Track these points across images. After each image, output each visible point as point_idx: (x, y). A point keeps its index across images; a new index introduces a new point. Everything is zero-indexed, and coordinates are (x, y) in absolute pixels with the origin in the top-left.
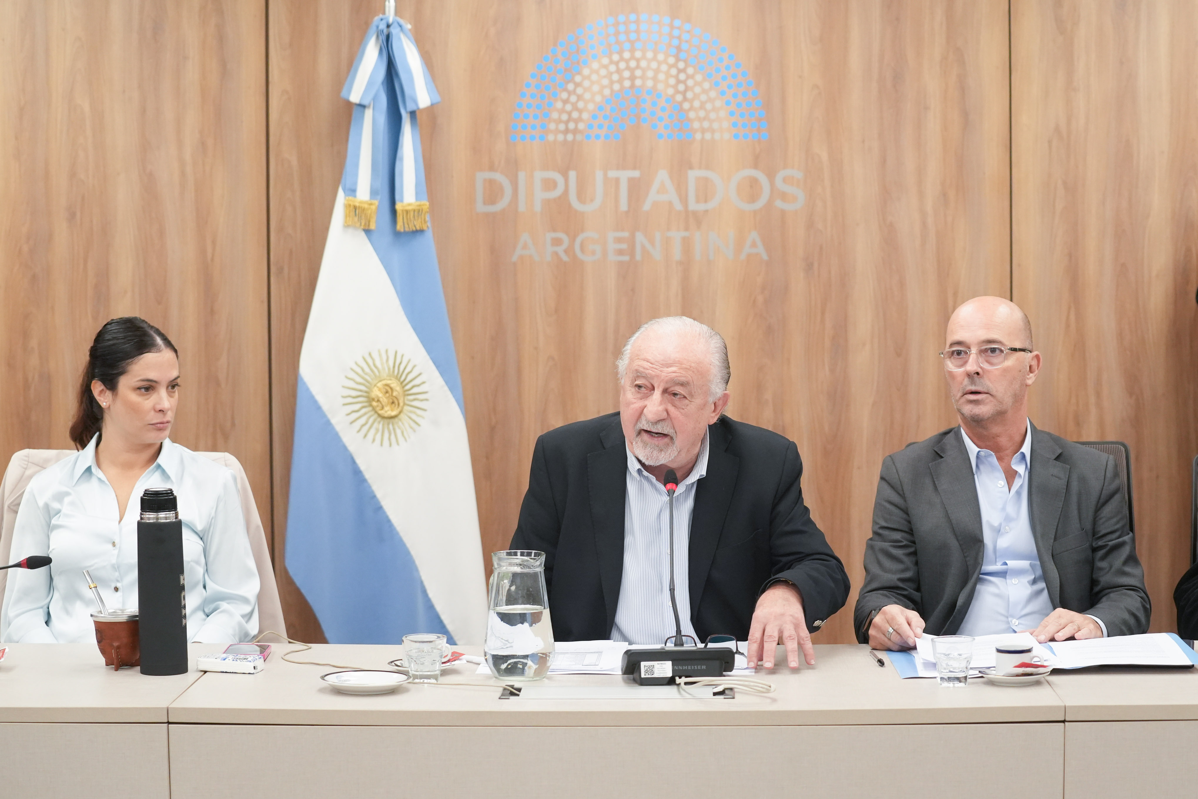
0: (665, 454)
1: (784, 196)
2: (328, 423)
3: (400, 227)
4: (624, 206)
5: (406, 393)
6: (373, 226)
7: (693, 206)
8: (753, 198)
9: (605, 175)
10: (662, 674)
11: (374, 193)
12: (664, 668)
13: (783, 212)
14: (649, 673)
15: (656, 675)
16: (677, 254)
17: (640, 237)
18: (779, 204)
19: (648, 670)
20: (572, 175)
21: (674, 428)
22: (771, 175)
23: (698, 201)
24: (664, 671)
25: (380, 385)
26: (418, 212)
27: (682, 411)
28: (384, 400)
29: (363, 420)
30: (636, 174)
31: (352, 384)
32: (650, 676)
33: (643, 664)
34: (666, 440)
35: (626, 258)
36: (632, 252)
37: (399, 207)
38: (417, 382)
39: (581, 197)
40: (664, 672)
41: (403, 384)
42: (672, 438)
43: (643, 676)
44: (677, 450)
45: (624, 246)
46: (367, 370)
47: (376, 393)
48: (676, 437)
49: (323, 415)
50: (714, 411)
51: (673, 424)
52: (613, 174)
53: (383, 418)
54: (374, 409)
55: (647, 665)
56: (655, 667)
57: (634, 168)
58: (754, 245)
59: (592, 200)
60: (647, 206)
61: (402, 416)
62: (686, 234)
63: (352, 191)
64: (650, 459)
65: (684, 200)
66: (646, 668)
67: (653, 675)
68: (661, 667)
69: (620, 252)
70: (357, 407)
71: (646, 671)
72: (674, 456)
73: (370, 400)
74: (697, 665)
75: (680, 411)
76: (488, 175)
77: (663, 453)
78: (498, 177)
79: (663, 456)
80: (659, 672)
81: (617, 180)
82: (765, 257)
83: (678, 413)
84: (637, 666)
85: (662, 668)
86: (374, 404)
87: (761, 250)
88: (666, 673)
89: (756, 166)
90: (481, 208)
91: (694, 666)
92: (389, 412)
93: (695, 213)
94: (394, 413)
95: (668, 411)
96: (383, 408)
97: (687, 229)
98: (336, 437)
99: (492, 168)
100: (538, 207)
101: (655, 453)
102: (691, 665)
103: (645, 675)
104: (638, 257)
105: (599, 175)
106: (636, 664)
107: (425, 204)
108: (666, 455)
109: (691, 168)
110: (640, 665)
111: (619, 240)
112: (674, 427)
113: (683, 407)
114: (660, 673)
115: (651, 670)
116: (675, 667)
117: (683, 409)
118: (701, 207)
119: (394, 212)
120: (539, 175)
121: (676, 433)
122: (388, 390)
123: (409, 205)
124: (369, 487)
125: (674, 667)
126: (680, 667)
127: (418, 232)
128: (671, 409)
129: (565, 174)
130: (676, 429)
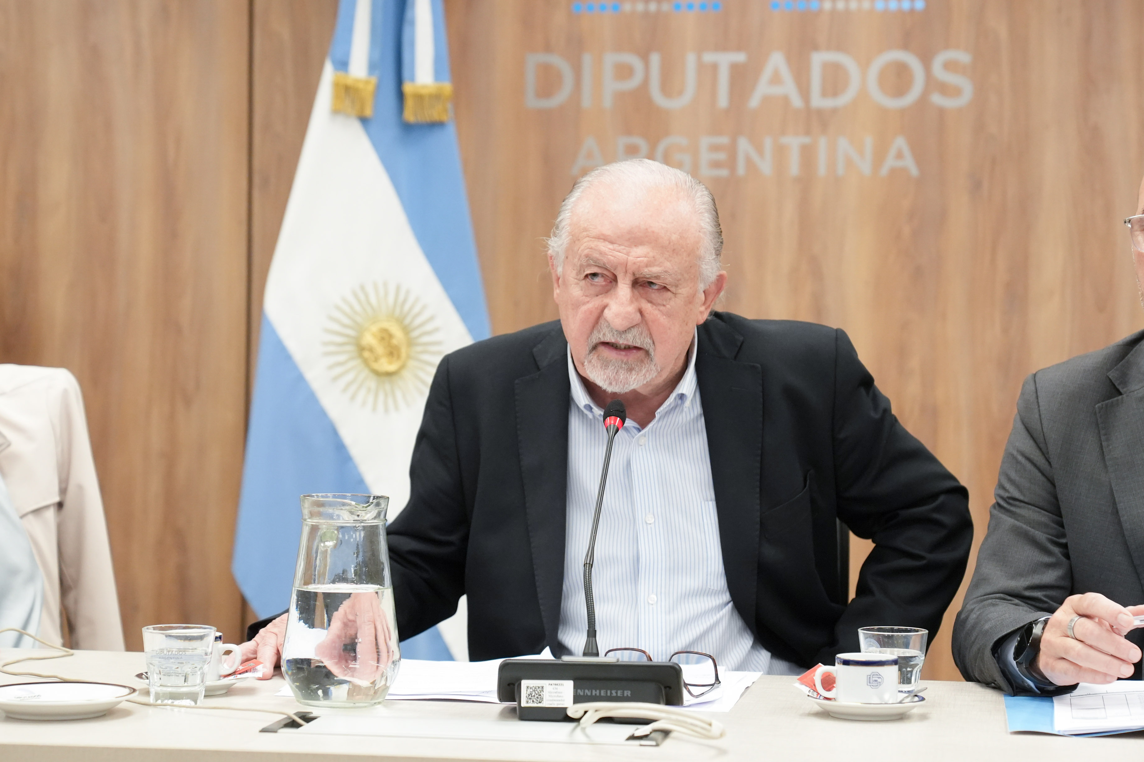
0: (638, 375)
1: (944, 89)
2: (300, 378)
3: (409, 116)
4: (723, 101)
5: (411, 343)
6: (368, 112)
7: (817, 101)
8: (900, 91)
9: (699, 58)
10: (556, 703)
11: (372, 67)
12: (559, 693)
13: (942, 112)
14: (535, 700)
15: (545, 704)
16: (794, 168)
17: (744, 145)
18: (937, 99)
19: (533, 695)
20: (655, 59)
21: (651, 337)
22: (926, 60)
23: (824, 94)
24: (560, 696)
25: (374, 329)
26: (437, 97)
27: (662, 308)
28: (380, 350)
29: (350, 377)
30: (740, 57)
31: (336, 327)
32: (535, 705)
33: (525, 683)
34: (640, 354)
35: (724, 173)
36: (732, 163)
37: (408, 88)
38: (428, 327)
39: (666, 89)
40: (560, 699)
41: (406, 330)
42: (647, 353)
43: (524, 704)
44: (657, 370)
45: (722, 156)
46: (357, 308)
47: (369, 339)
48: (654, 351)
49: (294, 367)
50: (704, 304)
51: (649, 330)
52: (709, 57)
53: (378, 374)
54: (366, 362)
55: (532, 686)
56: (544, 690)
57: (739, 48)
58: (899, 155)
59: (681, 93)
60: (754, 102)
61: (406, 373)
62: (806, 140)
63: (343, 65)
64: (614, 383)
65: (805, 92)
66: (529, 691)
67: (540, 702)
68: (556, 691)
69: (716, 165)
70: (342, 358)
71: (530, 696)
72: (651, 377)
73: (361, 349)
74: (617, 689)
75: (659, 310)
76: (542, 58)
77: (634, 372)
78: (557, 61)
79: (635, 376)
80: (551, 699)
81: (715, 67)
82: (914, 171)
83: (656, 312)
84: (516, 685)
85: (556, 693)
86: (366, 354)
87: (909, 163)
88: (564, 700)
89: (905, 46)
90: (532, 102)
91: (611, 690)
92: (386, 365)
93: (820, 113)
94: (392, 367)
95: (642, 310)
96: (376, 360)
97: (808, 132)
98: (312, 398)
99: (548, 48)
100: (608, 102)
101: (622, 375)
102: (607, 689)
103: (527, 702)
104: (741, 170)
105: (691, 59)
106: (514, 685)
107: (447, 87)
108: (640, 375)
109: (816, 48)
110: (520, 684)
111: (715, 148)
112: (650, 334)
113: (665, 303)
114: (553, 700)
115: (538, 694)
116: (579, 691)
117: (664, 305)
118: (828, 103)
119: (400, 96)
120: (610, 59)
121: (654, 343)
122: (386, 336)
123: (424, 87)
124: (355, 467)
125: (577, 691)
126: (586, 691)
127: (436, 125)
128: (647, 307)
129: (645, 58)
130: (654, 338)
